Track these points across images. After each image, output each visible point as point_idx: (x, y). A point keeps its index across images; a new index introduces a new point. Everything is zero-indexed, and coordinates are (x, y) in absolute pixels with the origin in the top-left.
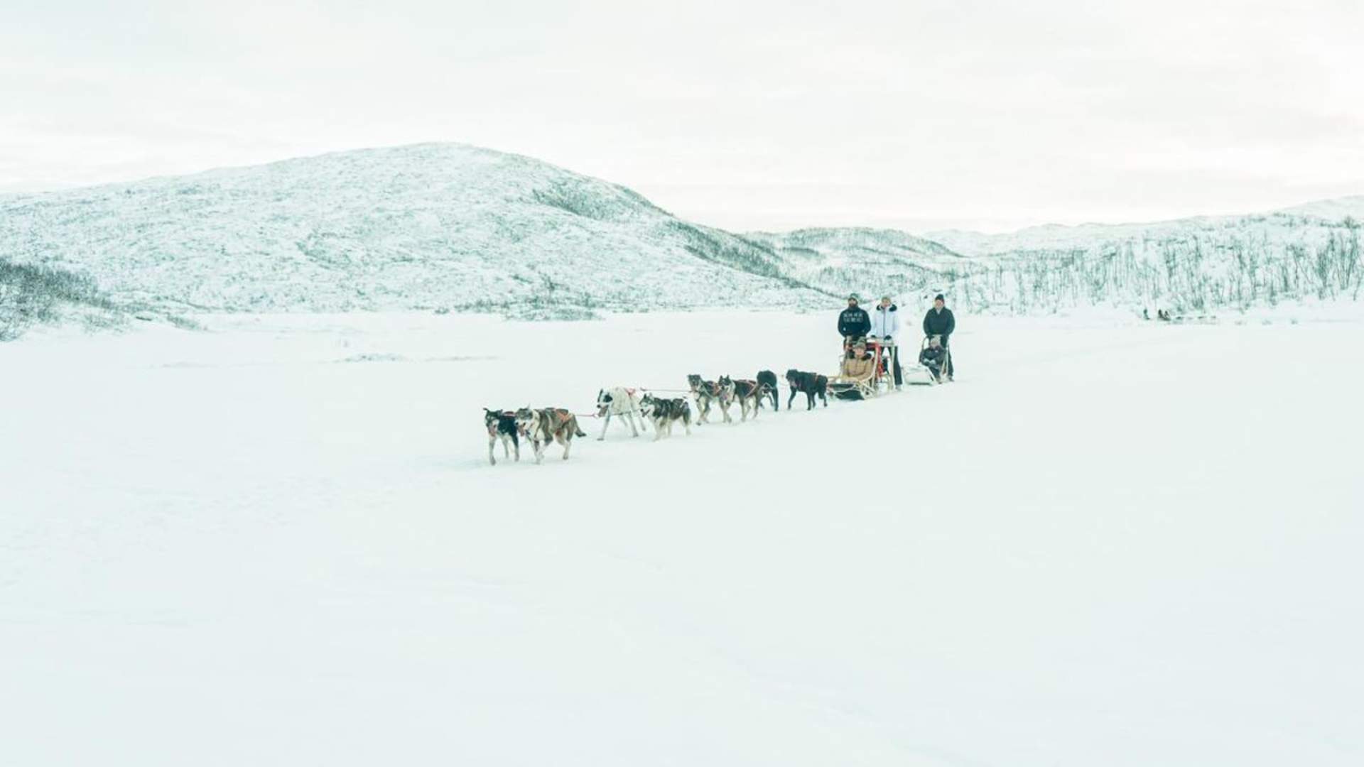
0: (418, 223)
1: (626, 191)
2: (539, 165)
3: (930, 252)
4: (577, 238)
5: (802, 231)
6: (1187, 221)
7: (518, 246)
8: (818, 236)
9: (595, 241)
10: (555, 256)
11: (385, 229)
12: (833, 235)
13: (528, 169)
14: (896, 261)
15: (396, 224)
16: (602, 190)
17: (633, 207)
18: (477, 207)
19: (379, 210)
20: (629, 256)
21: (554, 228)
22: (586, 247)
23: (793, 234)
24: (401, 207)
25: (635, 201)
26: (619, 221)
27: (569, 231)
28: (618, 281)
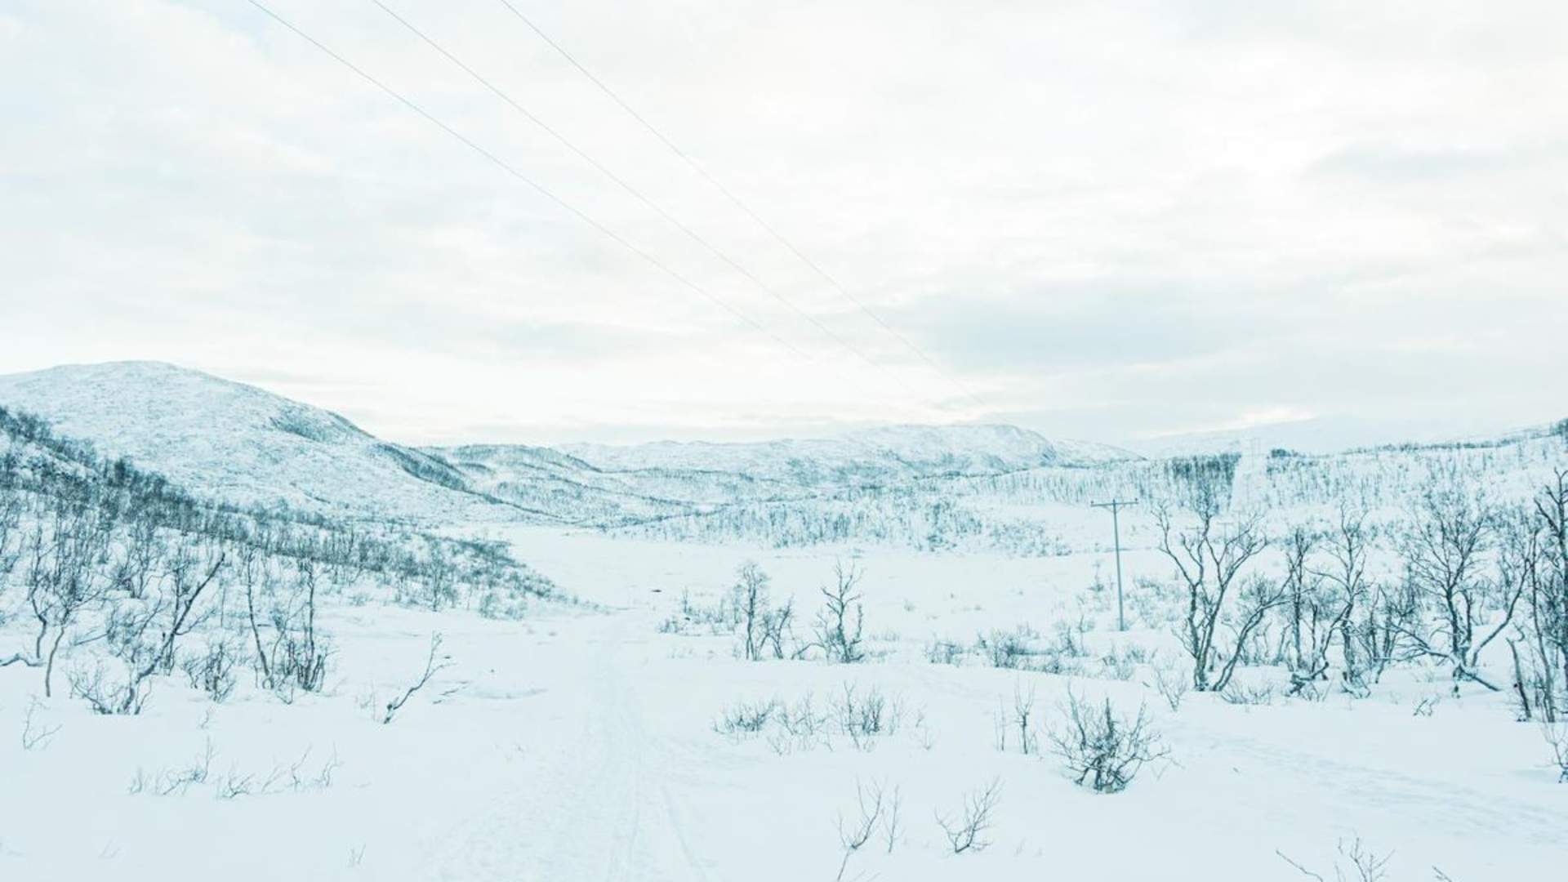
0: (194, 447)
1: (337, 417)
2: (267, 395)
3: (575, 468)
4: (322, 461)
5: (467, 447)
6: (776, 444)
7: (278, 468)
8: (483, 452)
9: (337, 464)
10: (309, 476)
11: (167, 451)
12: (495, 452)
13: (260, 399)
14: (553, 477)
15: (175, 448)
16: (319, 417)
17: (345, 431)
18: (237, 434)
19: (158, 435)
20: (365, 476)
21: (302, 452)
22: (330, 469)
23: (460, 449)
24: (178, 434)
25: (344, 425)
26: (336, 443)
27: (314, 456)
28: (363, 497)
